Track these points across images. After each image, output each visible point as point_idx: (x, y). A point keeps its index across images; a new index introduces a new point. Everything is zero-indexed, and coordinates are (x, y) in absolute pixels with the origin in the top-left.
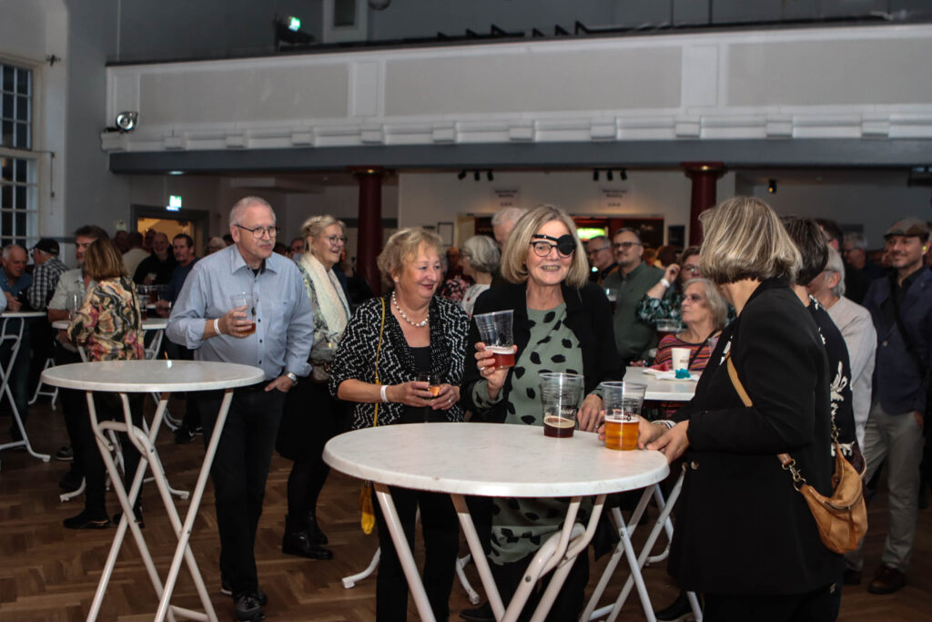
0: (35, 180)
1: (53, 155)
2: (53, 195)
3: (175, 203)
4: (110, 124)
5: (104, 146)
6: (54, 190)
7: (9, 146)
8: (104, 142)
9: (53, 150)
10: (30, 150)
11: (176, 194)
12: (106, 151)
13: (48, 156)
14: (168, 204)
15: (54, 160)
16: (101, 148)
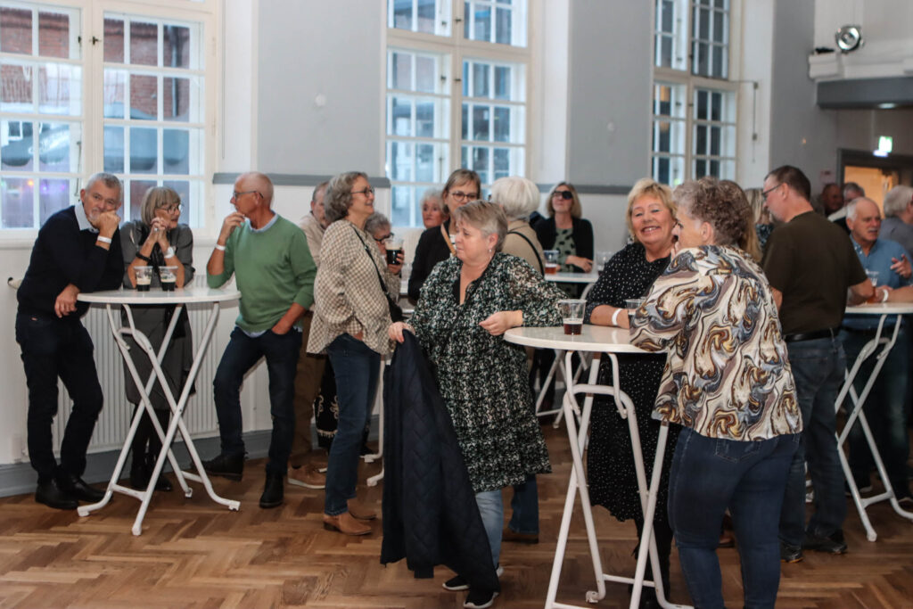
0: (732, 118)
1: (756, 86)
2: (755, 137)
3: (884, 147)
4: (818, 44)
5: (813, 73)
6: (757, 131)
7: (703, 73)
8: (812, 67)
9: (756, 80)
10: (726, 80)
11: (886, 135)
12: (812, 80)
13: (749, 88)
14: (877, 148)
15: (757, 91)
16: (808, 76)
